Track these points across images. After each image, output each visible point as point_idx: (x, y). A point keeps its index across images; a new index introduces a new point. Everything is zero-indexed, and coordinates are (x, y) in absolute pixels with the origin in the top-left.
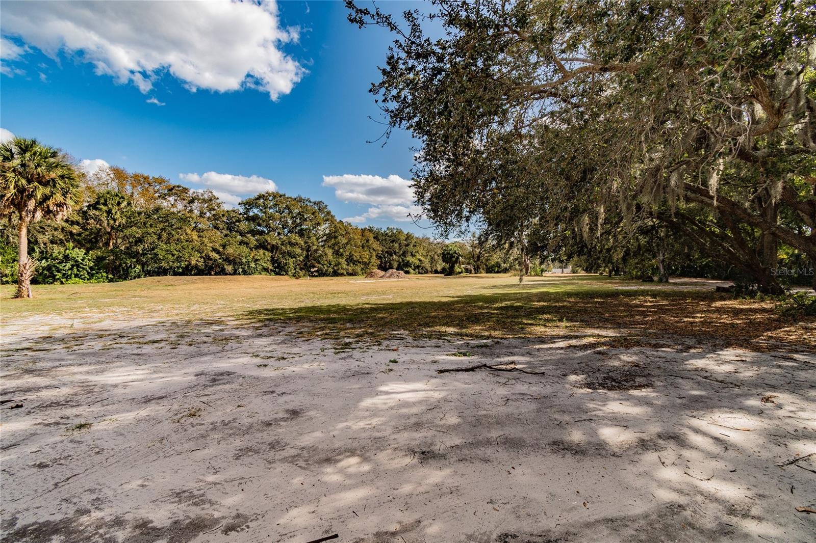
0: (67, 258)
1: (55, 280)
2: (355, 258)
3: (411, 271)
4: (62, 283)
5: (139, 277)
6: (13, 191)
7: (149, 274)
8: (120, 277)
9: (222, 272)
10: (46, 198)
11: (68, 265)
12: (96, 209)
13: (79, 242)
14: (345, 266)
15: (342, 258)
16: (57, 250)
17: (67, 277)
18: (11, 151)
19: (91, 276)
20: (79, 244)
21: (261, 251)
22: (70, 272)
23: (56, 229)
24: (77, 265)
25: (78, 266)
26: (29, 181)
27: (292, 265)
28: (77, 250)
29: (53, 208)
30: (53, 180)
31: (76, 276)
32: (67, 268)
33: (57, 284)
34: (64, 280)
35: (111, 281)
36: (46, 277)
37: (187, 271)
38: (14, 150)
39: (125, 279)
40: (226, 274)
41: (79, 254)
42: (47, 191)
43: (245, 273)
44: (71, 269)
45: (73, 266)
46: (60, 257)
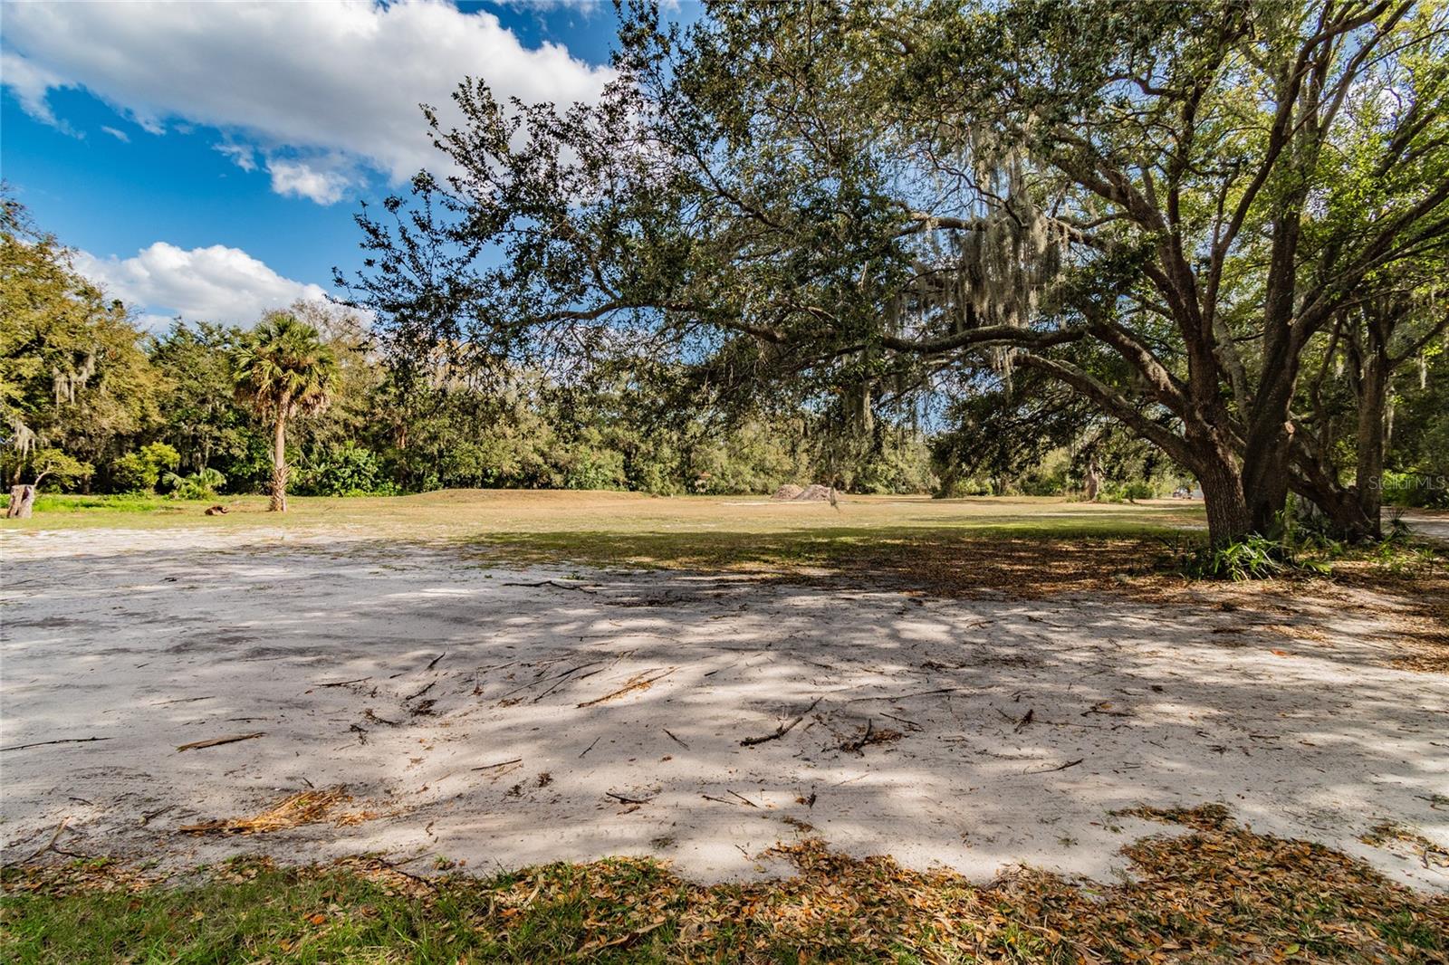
0: (347, 461)
1: (333, 490)
2: (767, 464)
3: (879, 487)
4: (341, 495)
5: (436, 488)
6: (269, 382)
7: (448, 484)
8: (412, 489)
9: (547, 485)
10: (301, 390)
11: (348, 471)
12: (384, 392)
13: (364, 439)
14: (749, 478)
15: (746, 464)
16: (337, 450)
17: (346, 487)
18: (267, 332)
19: (375, 485)
20: (363, 441)
21: (608, 452)
22: (349, 481)
23: (336, 422)
24: (358, 471)
25: (359, 473)
26: (285, 369)
27: (657, 475)
28: (359, 450)
29: (311, 401)
30: (310, 366)
31: (357, 486)
32: (346, 475)
33: (336, 495)
34: (343, 491)
35: (400, 493)
36: (324, 486)
37: (500, 482)
38: (272, 331)
39: (419, 492)
40: (553, 488)
41: (361, 455)
42: (302, 380)
43: (580, 486)
44: (351, 476)
45: (353, 472)
46: (341, 460)
